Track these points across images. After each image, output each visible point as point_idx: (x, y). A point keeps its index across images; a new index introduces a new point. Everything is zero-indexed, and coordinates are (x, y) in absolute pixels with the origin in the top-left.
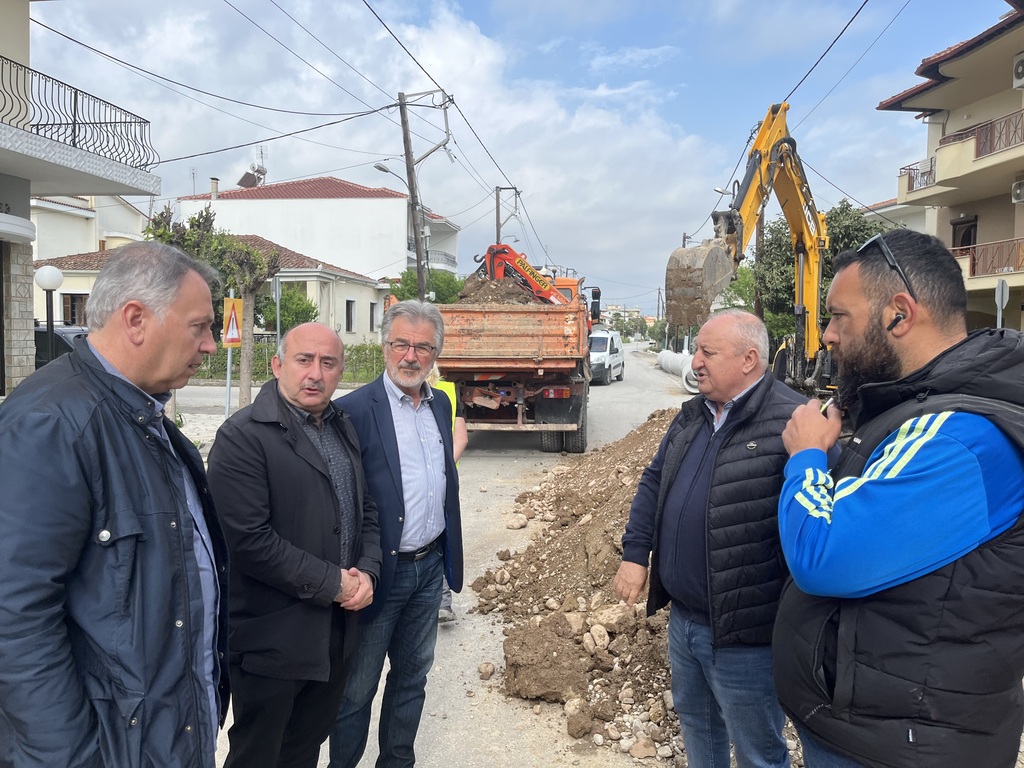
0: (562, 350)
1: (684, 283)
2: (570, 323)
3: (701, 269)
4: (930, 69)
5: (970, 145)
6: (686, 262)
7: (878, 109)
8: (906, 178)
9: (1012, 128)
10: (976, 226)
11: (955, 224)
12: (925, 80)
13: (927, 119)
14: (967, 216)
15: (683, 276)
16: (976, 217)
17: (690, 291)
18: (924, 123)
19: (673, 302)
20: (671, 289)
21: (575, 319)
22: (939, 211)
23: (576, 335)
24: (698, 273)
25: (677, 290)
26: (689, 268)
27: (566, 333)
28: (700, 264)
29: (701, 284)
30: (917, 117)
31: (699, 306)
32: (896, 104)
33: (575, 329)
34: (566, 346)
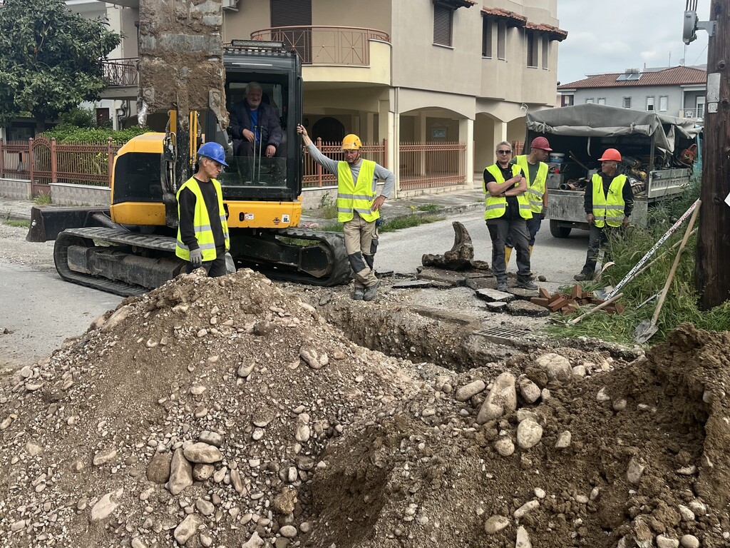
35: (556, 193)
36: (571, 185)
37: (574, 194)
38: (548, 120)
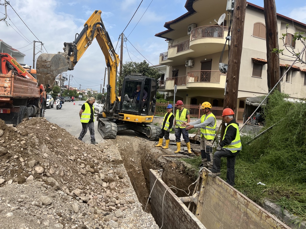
0: (3, 93)
1: (44, 66)
2: (7, 82)
3: (50, 62)
4: (167, 25)
5: (176, 48)
6: (44, 58)
7: (155, 36)
8: (161, 56)
9: (186, 45)
10: (178, 73)
11: (173, 72)
12: (166, 29)
13: (168, 41)
14: (176, 69)
15: (43, 64)
16: (178, 70)
17: (45, 70)
18: (167, 42)
19: (39, 74)
20: (38, 69)
21: (10, 80)
22: (170, 68)
23: (10, 87)
24: (49, 63)
25: (40, 69)
26: (45, 61)
27: (5, 86)
28: (50, 60)
29: (49, 68)
30: (166, 40)
31: (49, 76)
32: (160, 35)
33: (9, 84)
34: (5, 91)
35: (253, 126)
36: (259, 124)
37: (258, 127)
38: (252, 101)
